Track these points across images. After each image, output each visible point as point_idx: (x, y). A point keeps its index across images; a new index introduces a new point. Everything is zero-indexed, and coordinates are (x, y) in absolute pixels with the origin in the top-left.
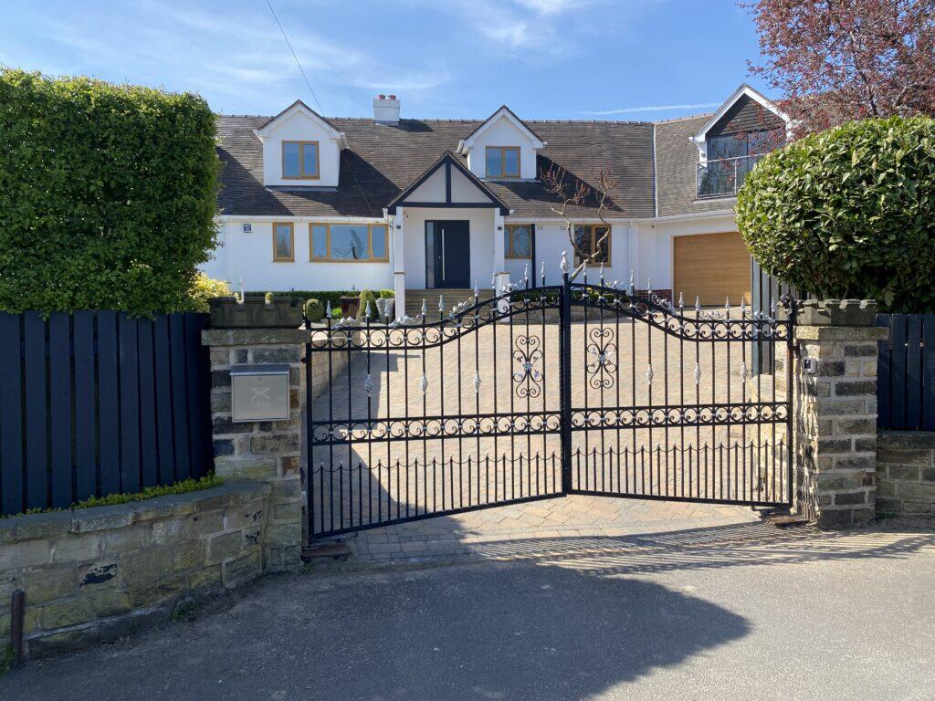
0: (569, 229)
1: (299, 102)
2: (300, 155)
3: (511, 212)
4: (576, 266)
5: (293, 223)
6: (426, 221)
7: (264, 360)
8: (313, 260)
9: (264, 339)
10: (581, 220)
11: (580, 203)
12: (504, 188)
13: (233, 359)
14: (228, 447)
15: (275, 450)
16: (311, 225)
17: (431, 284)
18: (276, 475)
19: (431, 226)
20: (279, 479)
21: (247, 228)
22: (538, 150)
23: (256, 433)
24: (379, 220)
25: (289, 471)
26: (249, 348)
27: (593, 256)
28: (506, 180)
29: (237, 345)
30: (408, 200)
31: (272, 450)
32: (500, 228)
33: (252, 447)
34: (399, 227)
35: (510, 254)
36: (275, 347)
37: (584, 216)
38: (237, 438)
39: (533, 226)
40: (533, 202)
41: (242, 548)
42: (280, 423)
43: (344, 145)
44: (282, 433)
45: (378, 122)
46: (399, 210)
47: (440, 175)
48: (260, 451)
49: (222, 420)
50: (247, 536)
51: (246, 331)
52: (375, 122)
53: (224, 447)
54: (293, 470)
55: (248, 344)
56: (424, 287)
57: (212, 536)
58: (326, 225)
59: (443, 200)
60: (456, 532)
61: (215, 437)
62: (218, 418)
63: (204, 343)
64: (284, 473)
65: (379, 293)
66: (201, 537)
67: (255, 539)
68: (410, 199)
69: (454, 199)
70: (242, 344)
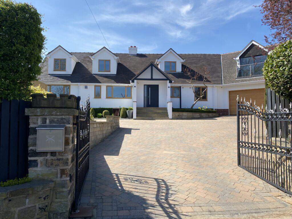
0: (193, 88)
1: (104, 47)
2: (104, 64)
3: (173, 82)
4: (195, 101)
5: (101, 86)
6: (144, 85)
7: (54, 123)
8: (107, 98)
9: (54, 113)
10: (197, 85)
11: (196, 80)
12: (171, 75)
13: (40, 122)
14: (35, 164)
15: (57, 165)
16: (107, 86)
17: (146, 105)
18: (57, 177)
19: (146, 86)
20: (58, 180)
21: (86, 87)
22: (182, 63)
23: (49, 157)
24: (129, 85)
25: (64, 176)
26: (47, 117)
27: (201, 97)
28: (171, 72)
29: (42, 115)
30: (138, 78)
31: (56, 165)
32: (169, 87)
33: (47, 164)
34: (135, 87)
35: (172, 96)
36: (59, 117)
37: (198, 84)
38: (39, 159)
39: (180, 87)
40: (180, 79)
41: (36, 214)
42: (60, 153)
43: (119, 61)
44: (61, 157)
45: (130, 54)
46: (135, 81)
47: (149, 70)
48: (50, 166)
49: (33, 150)
50: (39, 208)
51: (46, 109)
52: (129, 54)
53: (33, 164)
54: (65, 176)
55: (46, 115)
56: (143, 107)
57: (19, 209)
58: (112, 86)
59: (150, 78)
60: (144, 205)
61: (30, 159)
62: (31, 150)
63: (26, 114)
64: (61, 177)
65: (128, 108)
66: (12, 209)
67: (44, 209)
68: (139, 77)
69: (154, 78)
70: (43, 115)
